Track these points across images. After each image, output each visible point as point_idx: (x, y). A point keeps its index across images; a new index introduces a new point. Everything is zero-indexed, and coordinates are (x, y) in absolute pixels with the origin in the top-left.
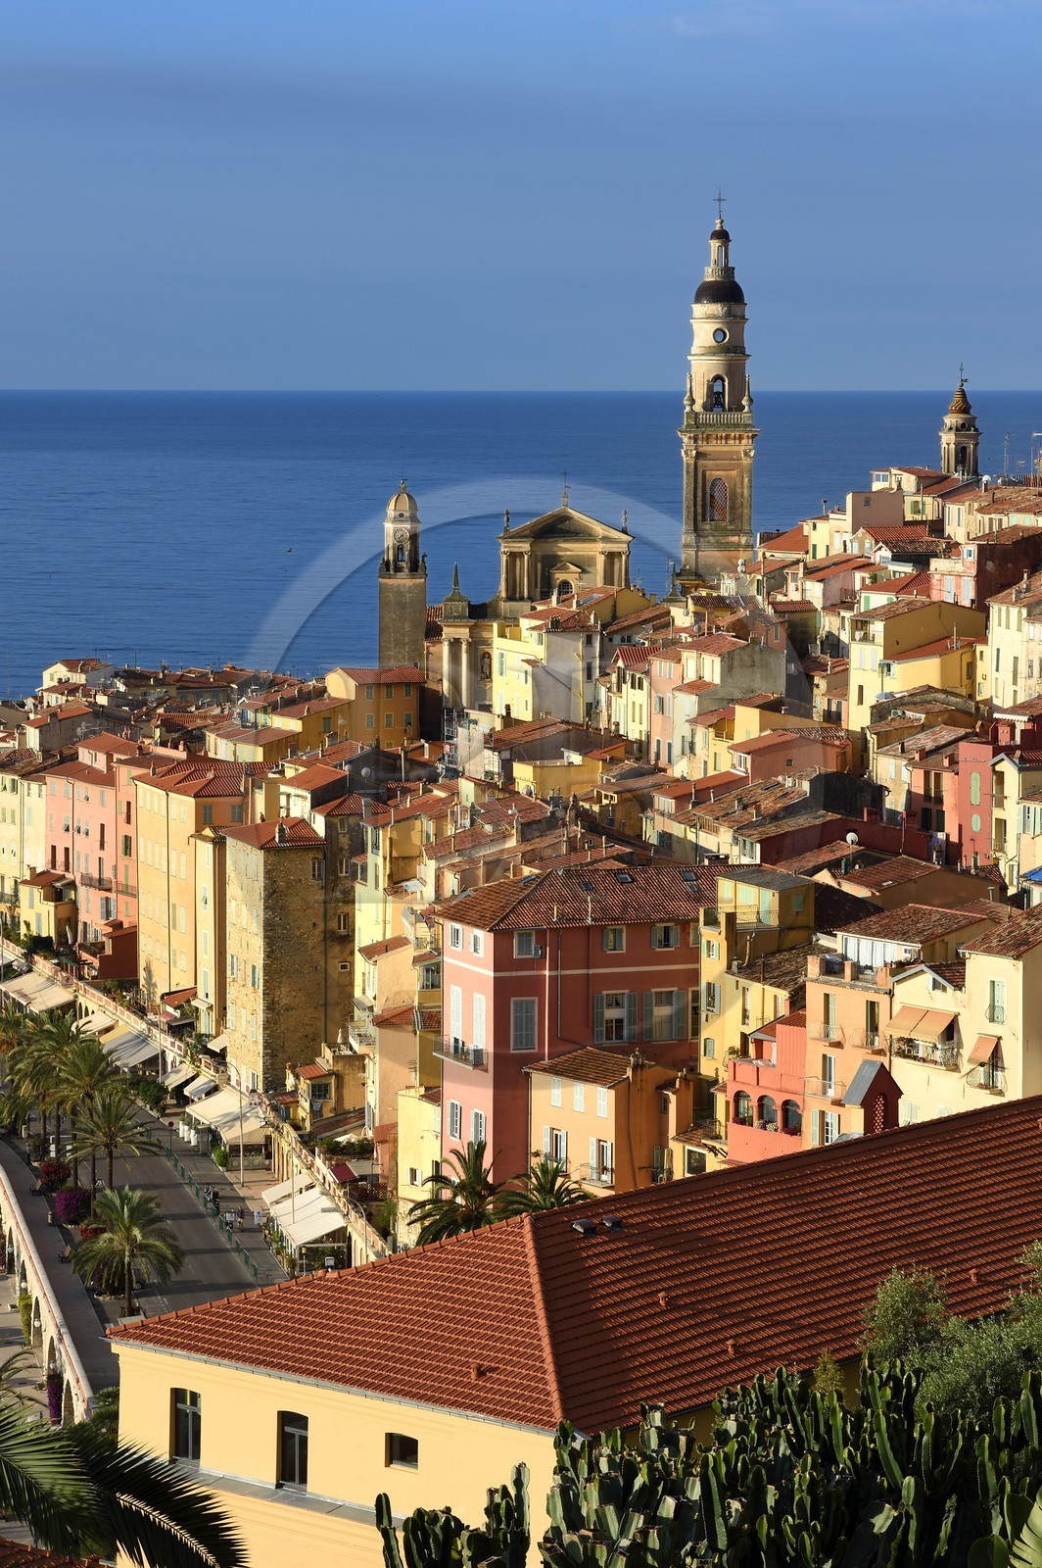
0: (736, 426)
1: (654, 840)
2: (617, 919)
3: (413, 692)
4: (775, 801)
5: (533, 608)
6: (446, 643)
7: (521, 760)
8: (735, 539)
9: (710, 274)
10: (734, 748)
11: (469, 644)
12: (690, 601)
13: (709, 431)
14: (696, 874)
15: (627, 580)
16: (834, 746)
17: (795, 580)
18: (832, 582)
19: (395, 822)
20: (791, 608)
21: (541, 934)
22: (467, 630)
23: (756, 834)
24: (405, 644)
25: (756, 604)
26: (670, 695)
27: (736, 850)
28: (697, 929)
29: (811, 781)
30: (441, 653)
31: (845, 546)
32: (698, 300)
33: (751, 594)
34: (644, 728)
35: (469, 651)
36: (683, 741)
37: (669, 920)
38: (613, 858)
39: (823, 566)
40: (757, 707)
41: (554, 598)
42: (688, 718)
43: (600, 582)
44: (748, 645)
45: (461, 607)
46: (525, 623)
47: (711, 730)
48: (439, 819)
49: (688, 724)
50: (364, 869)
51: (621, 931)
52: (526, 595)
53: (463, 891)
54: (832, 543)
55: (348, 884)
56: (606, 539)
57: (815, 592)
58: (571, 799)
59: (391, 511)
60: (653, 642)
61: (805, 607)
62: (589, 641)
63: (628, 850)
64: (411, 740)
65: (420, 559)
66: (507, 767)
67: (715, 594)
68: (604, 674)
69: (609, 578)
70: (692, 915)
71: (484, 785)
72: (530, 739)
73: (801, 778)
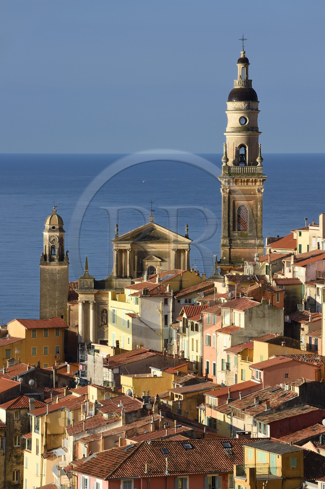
0: (253, 174)
1: (205, 423)
2: (184, 472)
3: (61, 333)
4: (278, 399)
5: (133, 283)
6: (80, 304)
7: (126, 374)
8: (253, 241)
9: (237, 84)
10: (253, 366)
11: (94, 304)
12: (226, 279)
13: (237, 177)
14: (231, 444)
15: (188, 266)
16: (314, 365)
17: (289, 265)
18: (311, 267)
19: (49, 412)
20: (286, 282)
21: (137, 481)
22: (93, 296)
23: (267, 419)
24: (56, 305)
25: (265, 280)
26: (214, 334)
27: (255, 429)
28: (232, 478)
29: (300, 387)
30: (77, 310)
31: (319, 245)
32: (230, 100)
33: (262, 274)
34: (199, 354)
35: (94, 309)
36: (223, 362)
37: (215, 472)
38: (181, 434)
39: (306, 257)
40: (267, 342)
41: (145, 276)
42: (225, 348)
43: (172, 267)
44: (261, 305)
45: (90, 282)
46: (128, 292)
47: (239, 355)
48: (76, 410)
49: (225, 352)
50: (30, 442)
51: (186, 479)
52: (128, 275)
53: (90, 455)
54: (310, 244)
55: (20, 452)
56: (176, 242)
57: (301, 273)
58: (155, 398)
59: (47, 226)
60: (204, 303)
61: (295, 282)
62: (166, 302)
63: (190, 429)
64: (59, 362)
65: (65, 254)
66: (117, 378)
67: (241, 274)
68: (175, 322)
69: (178, 265)
70: (229, 469)
71: (103, 390)
72: (130, 361)
73: (294, 385)
